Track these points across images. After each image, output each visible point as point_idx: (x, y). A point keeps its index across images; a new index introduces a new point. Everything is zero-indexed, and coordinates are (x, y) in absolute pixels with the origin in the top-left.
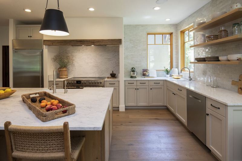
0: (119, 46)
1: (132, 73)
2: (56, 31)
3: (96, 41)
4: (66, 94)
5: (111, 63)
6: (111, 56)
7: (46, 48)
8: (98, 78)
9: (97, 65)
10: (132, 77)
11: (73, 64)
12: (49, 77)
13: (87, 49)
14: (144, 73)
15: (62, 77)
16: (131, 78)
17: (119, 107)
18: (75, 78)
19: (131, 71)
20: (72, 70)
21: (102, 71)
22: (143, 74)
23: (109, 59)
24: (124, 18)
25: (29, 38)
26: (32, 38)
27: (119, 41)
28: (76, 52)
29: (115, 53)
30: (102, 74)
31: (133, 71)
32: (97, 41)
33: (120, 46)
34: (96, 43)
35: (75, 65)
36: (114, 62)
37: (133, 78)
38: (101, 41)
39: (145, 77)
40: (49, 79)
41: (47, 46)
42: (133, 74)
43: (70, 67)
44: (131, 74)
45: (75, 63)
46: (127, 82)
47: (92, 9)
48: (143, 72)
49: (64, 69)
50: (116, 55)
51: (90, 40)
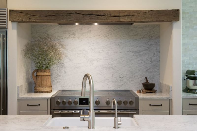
3: (123, 14)
5: (140, 62)
6: (140, 47)
7: (13, 29)
9: (112, 64)
11: (61, 62)
12: (18, 90)
13: (90, 31)
15: (42, 89)
20: (60, 74)
27: (175, 15)
28: (68, 38)
29: (150, 40)
33: (175, 24)
35: (66, 65)
36: (147, 60)
38: (134, 14)
41: (16, 24)
43: (54, 68)
45: (65, 61)
49: (46, 73)
50: (151, 45)
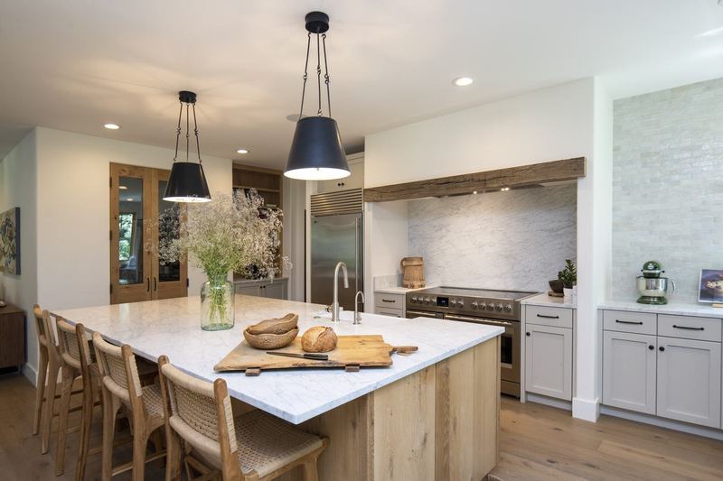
0: (575, 186)
1: (643, 282)
2: (320, 169)
3: (491, 176)
4: (356, 325)
6: (560, 221)
7: (369, 210)
8: (512, 294)
9: (511, 251)
10: (644, 300)
11: (442, 248)
12: (374, 282)
14: (712, 285)
15: (408, 283)
16: (639, 302)
17: (571, 402)
18: (446, 290)
19: (642, 274)
21: (529, 271)
22: (702, 292)
23: (552, 230)
24: (596, 78)
25: (340, 189)
26: (344, 188)
27: (576, 167)
30: (528, 283)
31: (649, 276)
32: (495, 175)
33: (581, 183)
34: (494, 183)
37: (648, 303)
39: (711, 305)
40: (374, 288)
41: (371, 204)
42: (647, 288)
44: (637, 286)
45: (446, 247)
46: (612, 317)
47: (464, 82)
48: (704, 281)
49: (415, 263)
51: (472, 175)
